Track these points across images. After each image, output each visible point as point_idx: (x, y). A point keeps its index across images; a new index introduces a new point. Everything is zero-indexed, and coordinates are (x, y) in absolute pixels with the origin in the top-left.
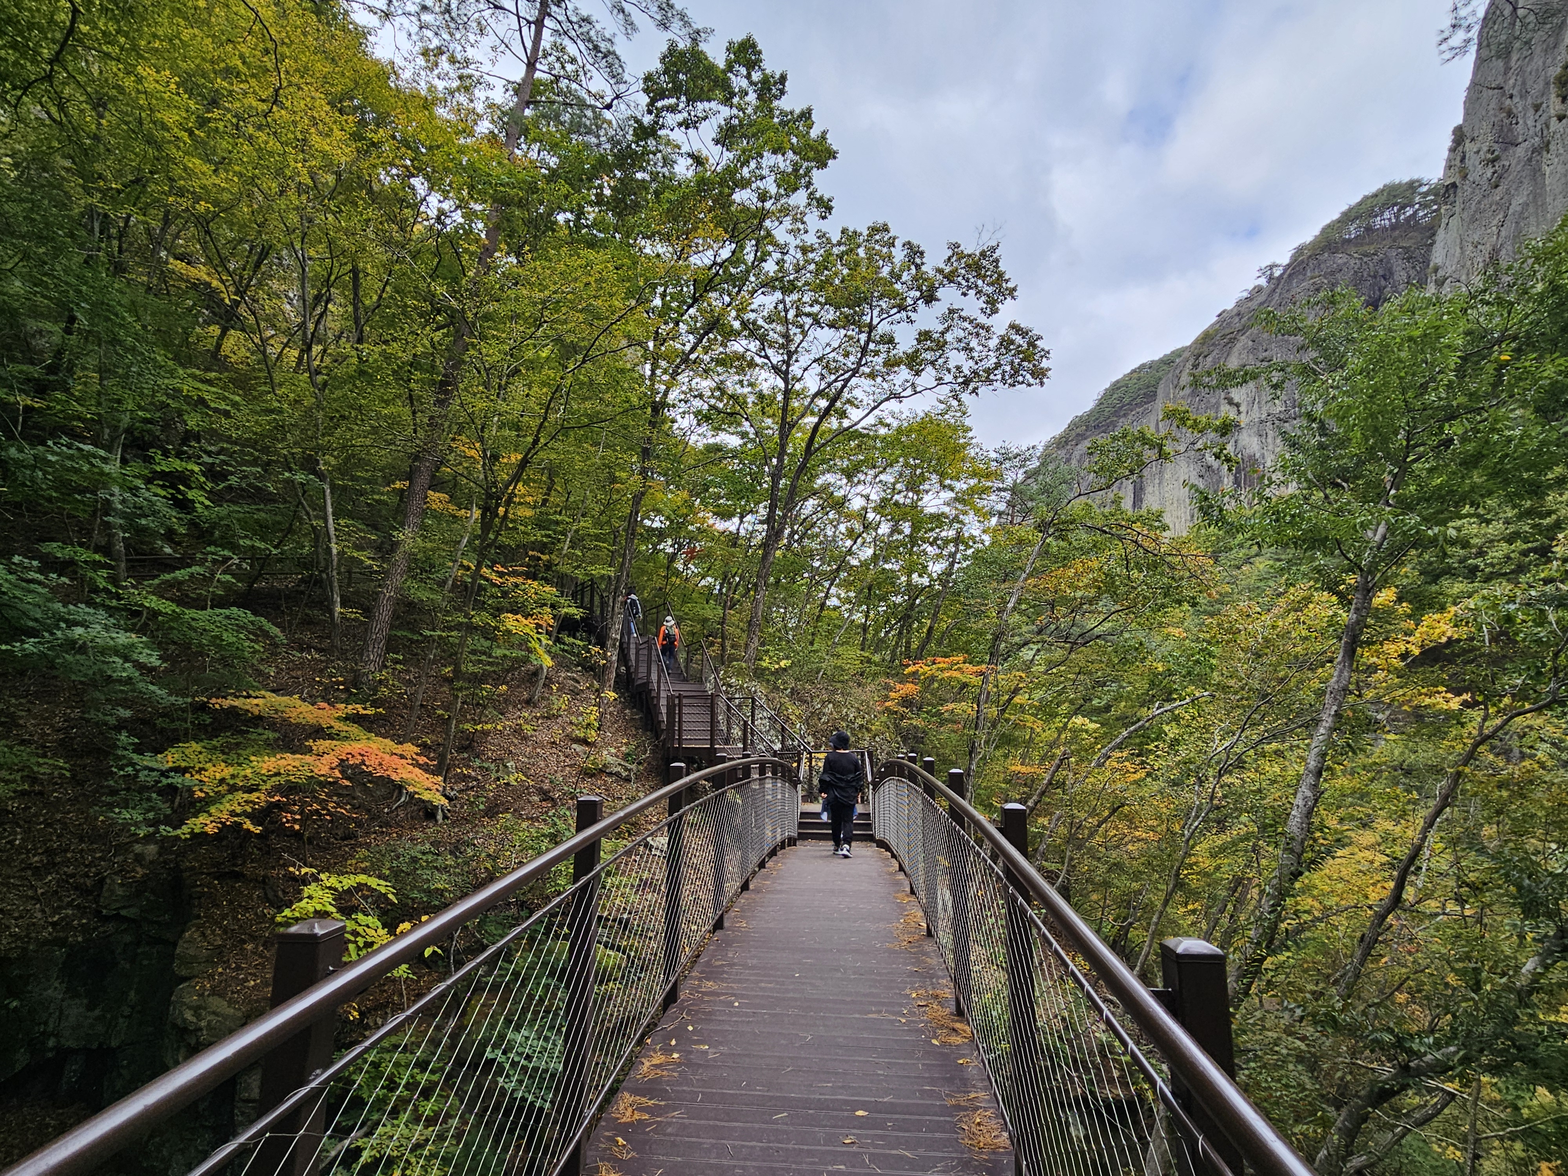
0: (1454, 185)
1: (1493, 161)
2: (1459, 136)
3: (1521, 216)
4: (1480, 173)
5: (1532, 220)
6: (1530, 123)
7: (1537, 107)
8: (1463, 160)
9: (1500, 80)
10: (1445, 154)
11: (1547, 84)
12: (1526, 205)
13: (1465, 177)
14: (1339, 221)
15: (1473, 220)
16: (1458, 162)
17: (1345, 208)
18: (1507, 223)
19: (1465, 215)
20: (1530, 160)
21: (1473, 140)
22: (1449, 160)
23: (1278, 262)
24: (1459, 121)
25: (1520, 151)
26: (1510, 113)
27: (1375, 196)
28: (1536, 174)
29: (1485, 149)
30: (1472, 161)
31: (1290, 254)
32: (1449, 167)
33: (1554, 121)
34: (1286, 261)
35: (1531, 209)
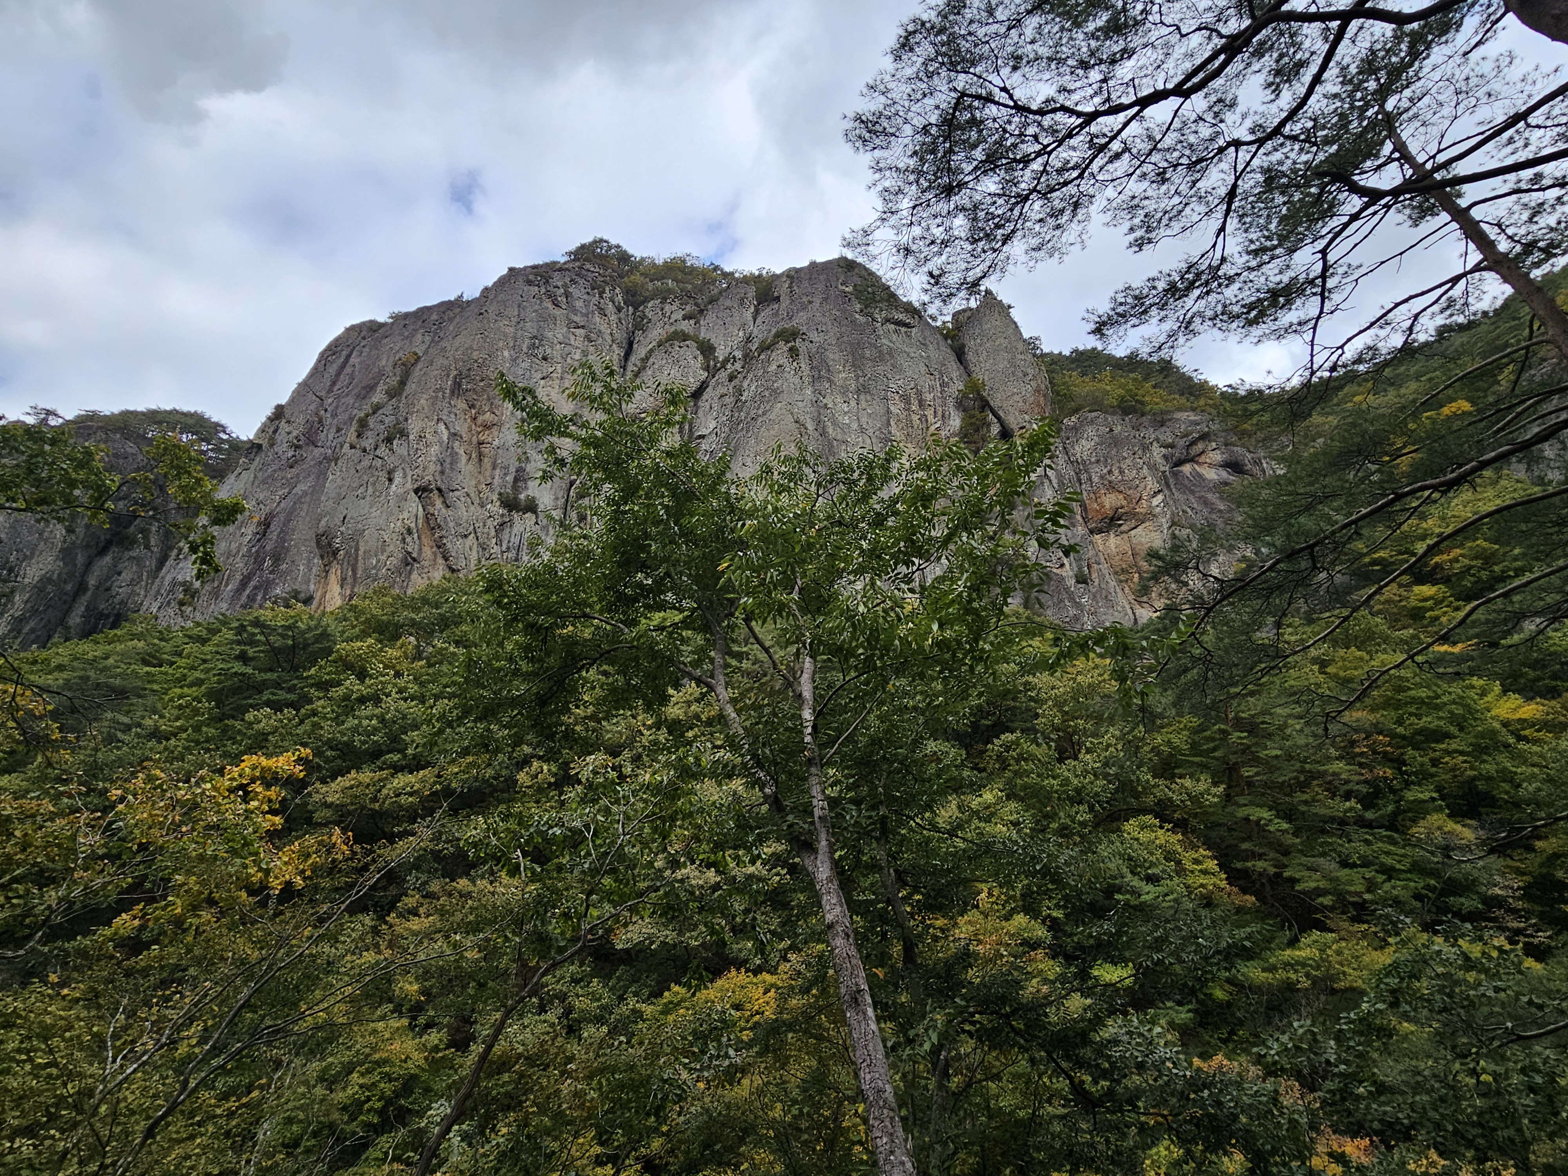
0: (259, 447)
1: (297, 447)
2: (279, 413)
3: (299, 500)
4: (283, 448)
5: (305, 507)
6: (330, 437)
7: (339, 430)
8: (275, 432)
9: (323, 394)
10: (264, 419)
11: (351, 419)
12: (305, 493)
13: (272, 445)
14: (143, 414)
15: (264, 482)
16: (271, 431)
17: (154, 407)
18: (288, 499)
19: (260, 475)
20: (321, 463)
21: (288, 422)
22: (264, 425)
23: (60, 412)
24: (283, 401)
25: (317, 452)
26: (320, 421)
27: (185, 414)
28: (322, 476)
29: (295, 434)
30: (281, 437)
31: (77, 413)
32: (263, 430)
33: (347, 445)
34: (70, 417)
35: (308, 499)
